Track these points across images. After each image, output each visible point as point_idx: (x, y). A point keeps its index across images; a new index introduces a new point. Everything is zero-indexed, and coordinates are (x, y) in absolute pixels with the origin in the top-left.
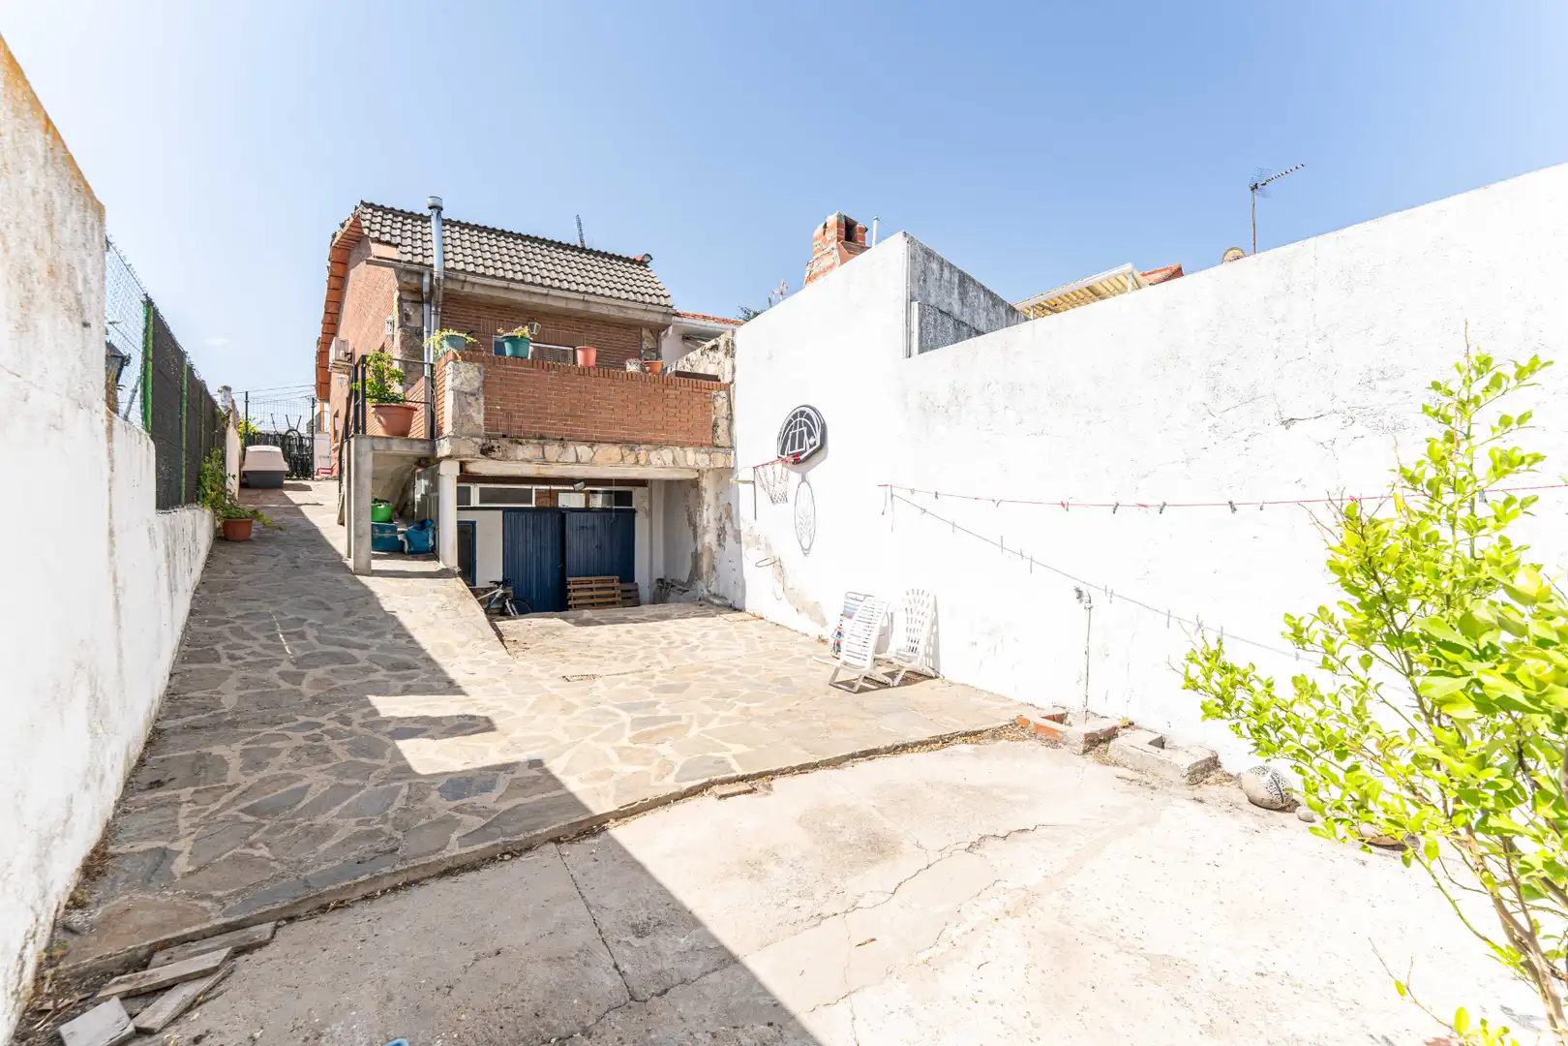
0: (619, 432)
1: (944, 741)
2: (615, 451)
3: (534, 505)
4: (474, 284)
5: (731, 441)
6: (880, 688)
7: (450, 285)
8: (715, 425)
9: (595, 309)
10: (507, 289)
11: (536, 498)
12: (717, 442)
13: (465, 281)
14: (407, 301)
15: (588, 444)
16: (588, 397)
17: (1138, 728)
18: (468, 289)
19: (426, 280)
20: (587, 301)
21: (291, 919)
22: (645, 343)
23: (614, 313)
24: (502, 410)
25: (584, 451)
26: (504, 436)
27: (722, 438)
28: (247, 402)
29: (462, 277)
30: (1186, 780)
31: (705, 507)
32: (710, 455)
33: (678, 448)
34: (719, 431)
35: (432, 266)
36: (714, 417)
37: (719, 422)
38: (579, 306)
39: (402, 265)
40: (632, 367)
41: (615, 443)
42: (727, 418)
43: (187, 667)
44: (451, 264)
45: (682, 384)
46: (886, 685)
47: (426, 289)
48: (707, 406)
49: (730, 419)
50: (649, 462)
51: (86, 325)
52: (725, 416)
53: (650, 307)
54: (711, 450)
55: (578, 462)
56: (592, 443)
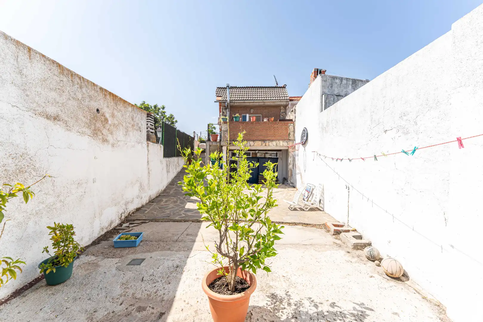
0: (261, 138)
1: (295, 224)
2: (260, 143)
3: (251, 156)
4: (236, 103)
5: (294, 138)
6: (301, 210)
7: (232, 104)
8: (289, 134)
9: (266, 104)
10: (244, 102)
11: (252, 155)
12: (290, 139)
13: (234, 102)
14: (223, 109)
15: (253, 141)
16: (253, 129)
17: (357, 232)
18: (235, 104)
19: (226, 104)
20: (264, 102)
21: (152, 221)
22: (281, 110)
23: (272, 104)
24: (233, 134)
25: (252, 143)
26: (233, 140)
27: (291, 137)
28: (201, 134)
29: (234, 101)
30: (353, 247)
31: (290, 157)
32: (287, 143)
33: (278, 141)
34: (291, 135)
35: (227, 100)
36: (289, 132)
37: (291, 133)
38: (262, 104)
39: (221, 101)
40: (265, 120)
41: (260, 141)
42: (293, 132)
43: (170, 186)
44: (232, 99)
45: (279, 123)
46: (304, 210)
47: (226, 106)
48: (287, 129)
49: (294, 132)
50: (269, 145)
51: (141, 131)
52: (292, 131)
53: (282, 101)
54: (288, 141)
55: (250, 146)
56: (254, 141)
